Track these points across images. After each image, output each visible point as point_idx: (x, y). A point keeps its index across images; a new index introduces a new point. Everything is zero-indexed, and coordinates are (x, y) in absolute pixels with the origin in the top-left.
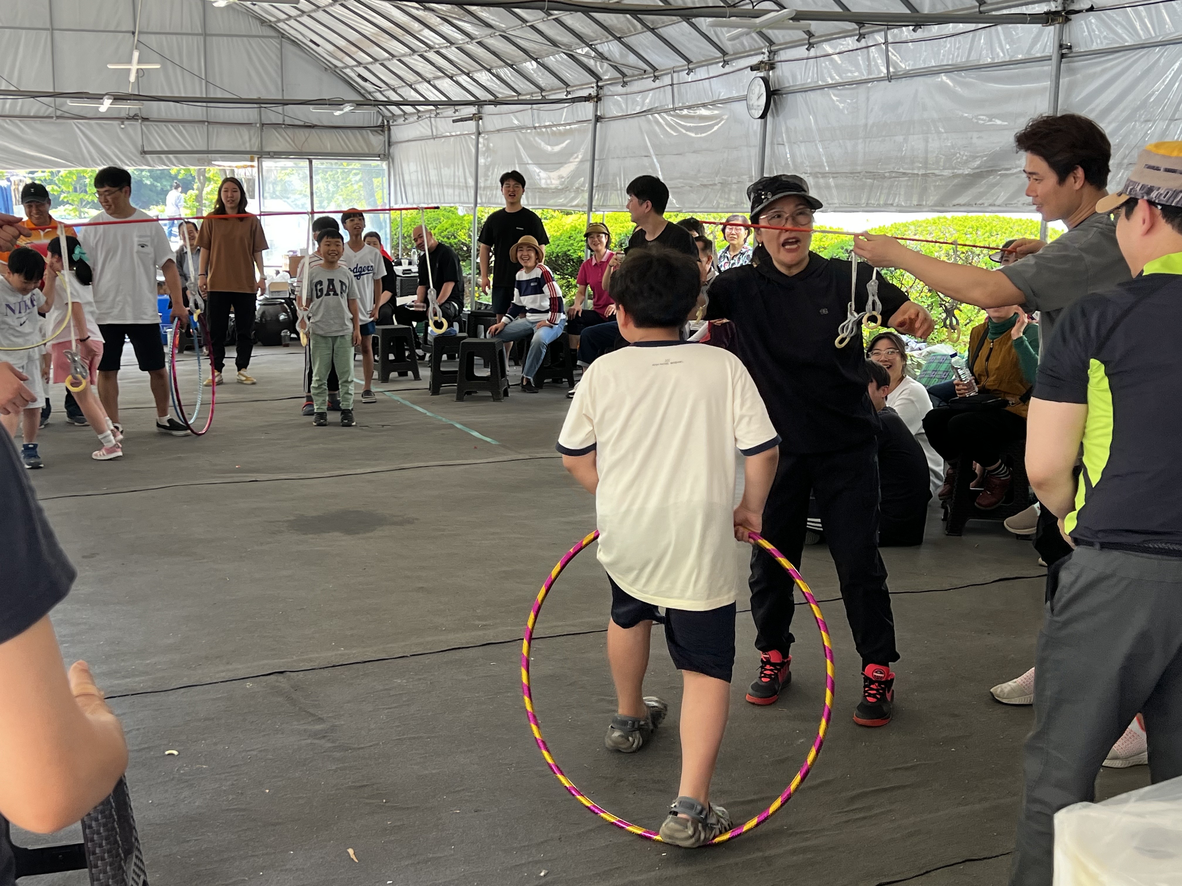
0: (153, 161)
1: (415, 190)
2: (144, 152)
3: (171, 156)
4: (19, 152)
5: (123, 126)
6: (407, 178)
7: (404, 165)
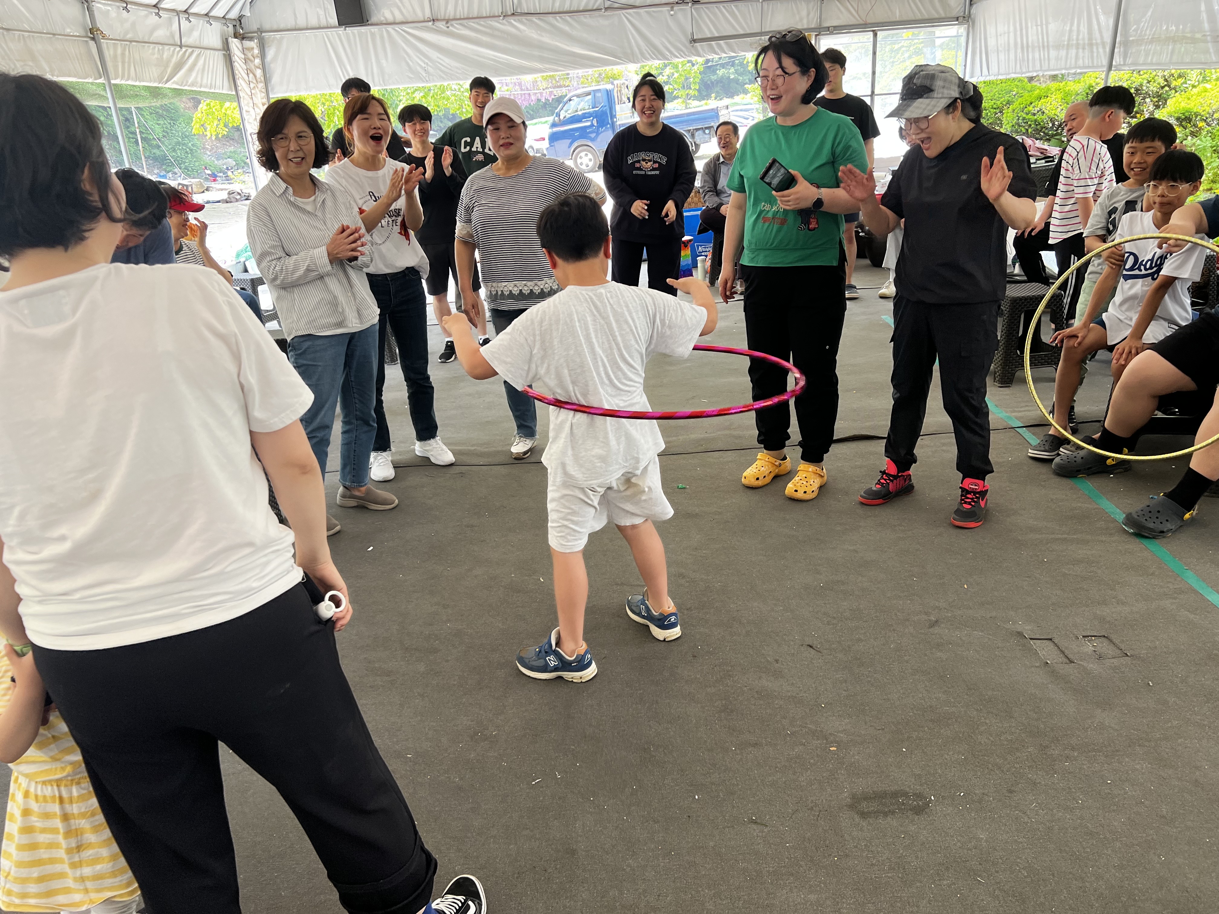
0: (703, 50)
1: (1002, 57)
2: (695, 41)
3: (721, 42)
4: (569, 51)
5: (672, 13)
6: (992, 42)
7: (988, 27)
